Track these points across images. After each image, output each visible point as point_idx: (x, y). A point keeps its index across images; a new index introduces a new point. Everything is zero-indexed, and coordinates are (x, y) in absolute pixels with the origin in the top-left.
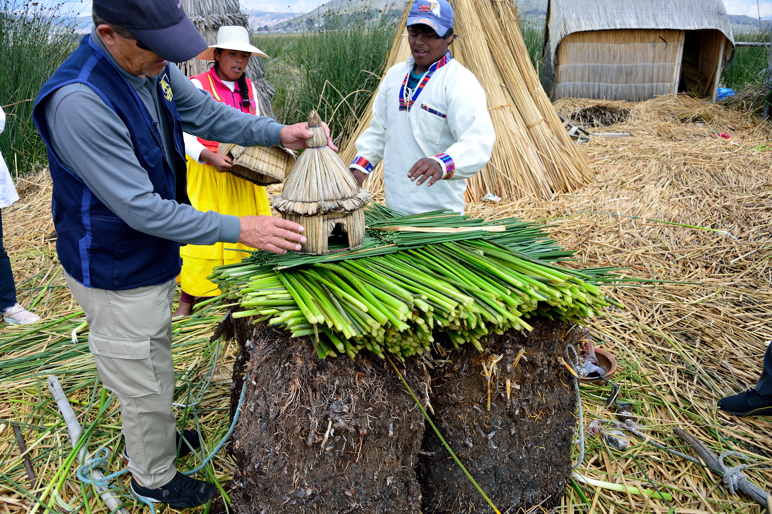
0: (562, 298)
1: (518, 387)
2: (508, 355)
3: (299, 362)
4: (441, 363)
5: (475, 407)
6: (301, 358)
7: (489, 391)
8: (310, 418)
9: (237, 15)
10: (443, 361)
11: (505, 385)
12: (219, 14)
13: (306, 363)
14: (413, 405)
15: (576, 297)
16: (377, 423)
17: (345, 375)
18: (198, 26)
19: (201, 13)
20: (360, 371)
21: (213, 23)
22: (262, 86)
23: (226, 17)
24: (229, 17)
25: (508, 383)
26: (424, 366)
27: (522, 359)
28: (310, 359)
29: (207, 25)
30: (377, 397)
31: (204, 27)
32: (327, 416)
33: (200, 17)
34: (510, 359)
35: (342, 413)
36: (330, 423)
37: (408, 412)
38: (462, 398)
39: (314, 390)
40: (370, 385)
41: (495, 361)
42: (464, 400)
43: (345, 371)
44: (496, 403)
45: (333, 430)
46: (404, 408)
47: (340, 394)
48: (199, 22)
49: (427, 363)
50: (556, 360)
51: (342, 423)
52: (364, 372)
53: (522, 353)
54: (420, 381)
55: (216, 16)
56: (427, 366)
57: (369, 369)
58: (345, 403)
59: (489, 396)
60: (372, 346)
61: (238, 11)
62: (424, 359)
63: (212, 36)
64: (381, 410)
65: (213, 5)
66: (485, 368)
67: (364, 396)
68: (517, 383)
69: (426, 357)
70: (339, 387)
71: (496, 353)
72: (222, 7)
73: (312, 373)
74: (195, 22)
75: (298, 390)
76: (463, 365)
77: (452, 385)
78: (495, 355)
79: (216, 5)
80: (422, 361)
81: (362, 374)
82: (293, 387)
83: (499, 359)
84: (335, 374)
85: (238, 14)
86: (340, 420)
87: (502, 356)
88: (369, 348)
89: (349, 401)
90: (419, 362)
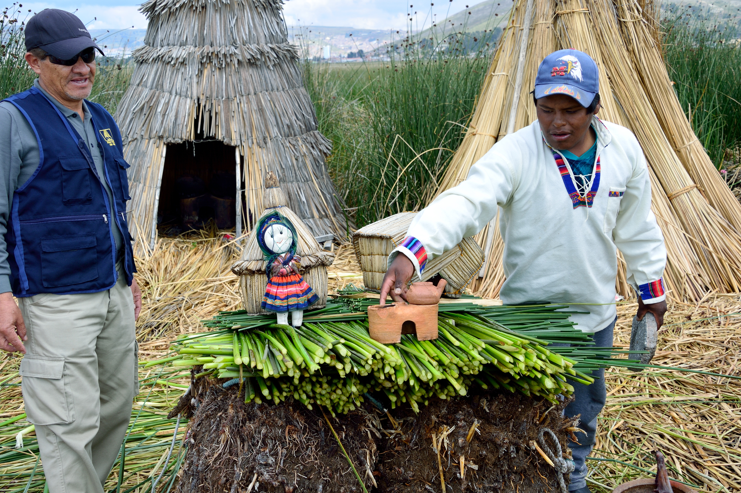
0: (514, 364)
1: (476, 467)
2: (460, 427)
3: (231, 411)
4: (391, 434)
5: (427, 487)
6: (233, 406)
7: (441, 468)
8: (236, 469)
9: (282, 45)
10: (393, 431)
11: (459, 463)
12: (258, 44)
13: (237, 412)
14: (347, 469)
15: (531, 364)
16: (307, 483)
17: (274, 425)
18: (229, 60)
19: (234, 43)
20: (292, 424)
21: (249, 57)
22: (313, 141)
23: (267, 49)
24: (272, 49)
25: (462, 460)
26: (369, 432)
27: (476, 433)
28: (241, 408)
29: (240, 58)
30: (309, 456)
31: (236, 62)
32: (253, 468)
33: (233, 48)
34: (462, 431)
35: (267, 465)
36: (256, 476)
37: (341, 476)
38: (411, 474)
39: (243, 441)
40: (301, 441)
41: (445, 434)
42: (413, 476)
43: (274, 421)
44: (453, 486)
45: (257, 484)
46: (337, 470)
47: (267, 445)
48: (231, 55)
49: (374, 430)
50: (528, 445)
51: (266, 476)
52: (295, 426)
53: (475, 427)
54: (362, 447)
55: (253, 47)
56: (372, 432)
57: (301, 423)
58: (272, 455)
59: (441, 474)
60: (300, 395)
61: (284, 40)
62: (371, 426)
63: (247, 74)
64: (312, 470)
65: (250, 32)
66: (434, 439)
67: (294, 452)
68: (475, 463)
69: (372, 424)
70: (265, 436)
71: (447, 424)
72: (262, 35)
73: (243, 423)
74: (225, 55)
75: (227, 441)
76: (413, 436)
77: (401, 459)
78: (445, 426)
79: (253, 32)
80: (368, 427)
81: (293, 428)
82: (223, 436)
83: (450, 431)
84: (263, 424)
85: (284, 44)
86: (265, 473)
87: (453, 428)
88: (296, 396)
89: (276, 455)
90: (363, 429)
